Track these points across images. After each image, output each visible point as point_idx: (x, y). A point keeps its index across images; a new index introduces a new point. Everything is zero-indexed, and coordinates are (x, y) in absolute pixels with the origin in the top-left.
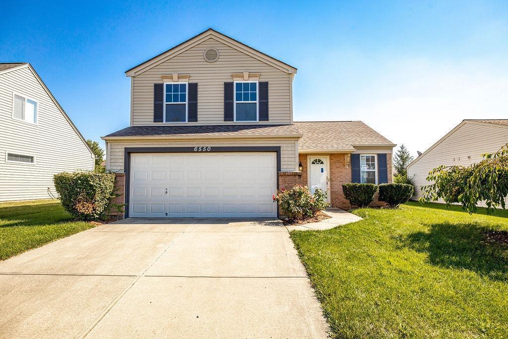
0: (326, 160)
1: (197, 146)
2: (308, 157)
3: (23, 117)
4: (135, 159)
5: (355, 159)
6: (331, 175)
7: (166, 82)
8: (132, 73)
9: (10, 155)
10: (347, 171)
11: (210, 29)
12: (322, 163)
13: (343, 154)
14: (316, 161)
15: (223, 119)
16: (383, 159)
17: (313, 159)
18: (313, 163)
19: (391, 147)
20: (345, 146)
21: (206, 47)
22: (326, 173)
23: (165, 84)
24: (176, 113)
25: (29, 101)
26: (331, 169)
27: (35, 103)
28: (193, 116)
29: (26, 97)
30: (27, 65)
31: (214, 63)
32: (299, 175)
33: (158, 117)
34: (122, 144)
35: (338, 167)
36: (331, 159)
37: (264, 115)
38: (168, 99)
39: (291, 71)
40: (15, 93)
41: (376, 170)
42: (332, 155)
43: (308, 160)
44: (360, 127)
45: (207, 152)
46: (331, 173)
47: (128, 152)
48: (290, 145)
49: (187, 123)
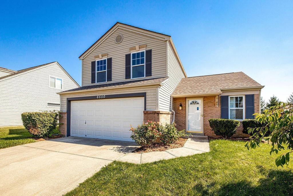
0: (200, 101)
1: (98, 95)
2: (187, 100)
3: (55, 87)
4: (73, 104)
5: (224, 100)
6: (204, 112)
8: (82, 58)
9: (48, 104)
10: (217, 109)
11: (118, 23)
12: (198, 103)
13: (214, 97)
14: (193, 102)
15: (125, 78)
16: (251, 100)
17: (191, 101)
18: (191, 104)
19: (259, 88)
20: (216, 90)
21: (115, 35)
22: (200, 111)
23: (96, 61)
24: (101, 77)
25: (58, 79)
26: (204, 108)
28: (110, 79)
29: (56, 77)
30: (56, 63)
31: (120, 44)
32: (157, 113)
33: (93, 81)
34: (66, 96)
35: (210, 106)
36: (204, 101)
37: (149, 73)
38: (98, 70)
39: (166, 38)
40: (50, 76)
41: (244, 108)
42: (205, 98)
43: (187, 102)
44: (242, 76)
45: (103, 99)
46: (204, 111)
47: (69, 101)
48: (152, 91)
49: (106, 82)
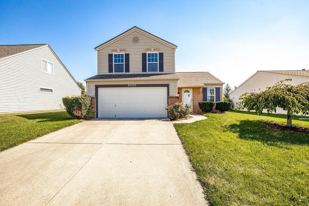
0: (191, 91)
1: (129, 84)
2: (182, 89)
3: (46, 71)
4: (100, 90)
5: (205, 90)
6: (193, 98)
7: (114, 53)
8: (98, 49)
9: (41, 89)
10: (201, 95)
11: (135, 27)
12: (189, 92)
13: (199, 88)
14: (186, 91)
15: (142, 71)
16: (218, 90)
17: (185, 90)
18: (185, 92)
19: (222, 84)
20: (200, 84)
21: (133, 36)
22: (191, 97)
23: (114, 54)
24: (119, 68)
25: (49, 62)
26: (193, 95)
27: (52, 64)
28: (127, 70)
29: (48, 61)
30: (47, 45)
31: (137, 44)
32: (178, 98)
33: (110, 70)
34: (94, 83)
35: (197, 94)
36: (193, 90)
37: (161, 69)
38: (115, 61)
39: (174, 47)
40: (42, 59)
41: (215, 95)
42: (194, 88)
43: (182, 90)
44: (207, 75)
45: (134, 87)
46: (193, 97)
47: (97, 87)
48: (174, 83)
49: (124, 73)
